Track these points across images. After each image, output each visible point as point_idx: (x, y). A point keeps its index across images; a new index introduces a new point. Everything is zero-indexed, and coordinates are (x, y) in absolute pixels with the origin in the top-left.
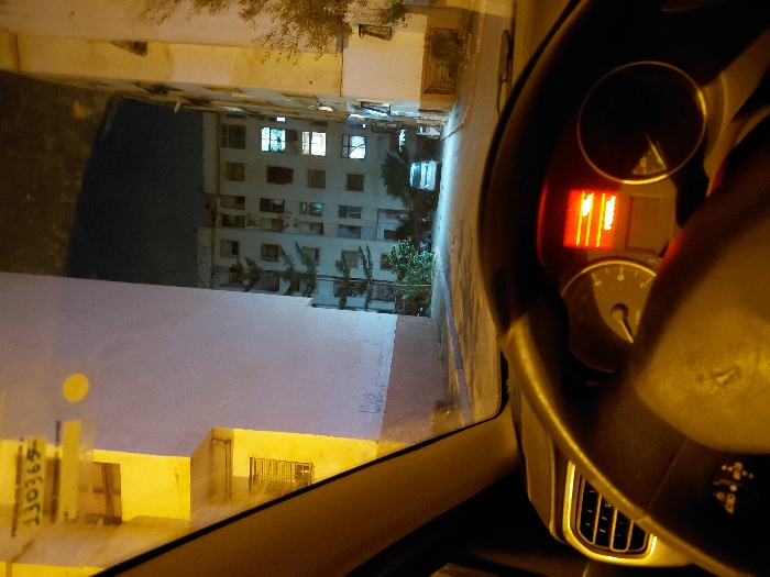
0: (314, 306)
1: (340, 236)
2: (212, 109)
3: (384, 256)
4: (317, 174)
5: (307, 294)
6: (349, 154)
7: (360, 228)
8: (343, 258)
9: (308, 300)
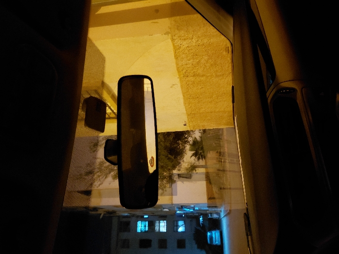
2: (117, 215)
4: (163, 241)
6: (177, 229)
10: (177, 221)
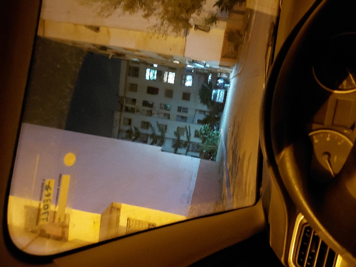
0: (162, 151)
1: (177, 120)
3: (196, 131)
4: (169, 91)
5: (160, 145)
7: (186, 118)
8: (178, 130)
9: (160, 148)
10: (186, 75)
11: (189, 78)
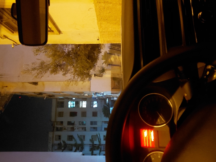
0: (83, 155)
1: (91, 131)
2: (55, 98)
3: (104, 136)
4: (84, 113)
5: (81, 151)
6: (93, 106)
7: (97, 128)
8: (92, 138)
9: (81, 153)
10: (93, 101)
11: (95, 102)
